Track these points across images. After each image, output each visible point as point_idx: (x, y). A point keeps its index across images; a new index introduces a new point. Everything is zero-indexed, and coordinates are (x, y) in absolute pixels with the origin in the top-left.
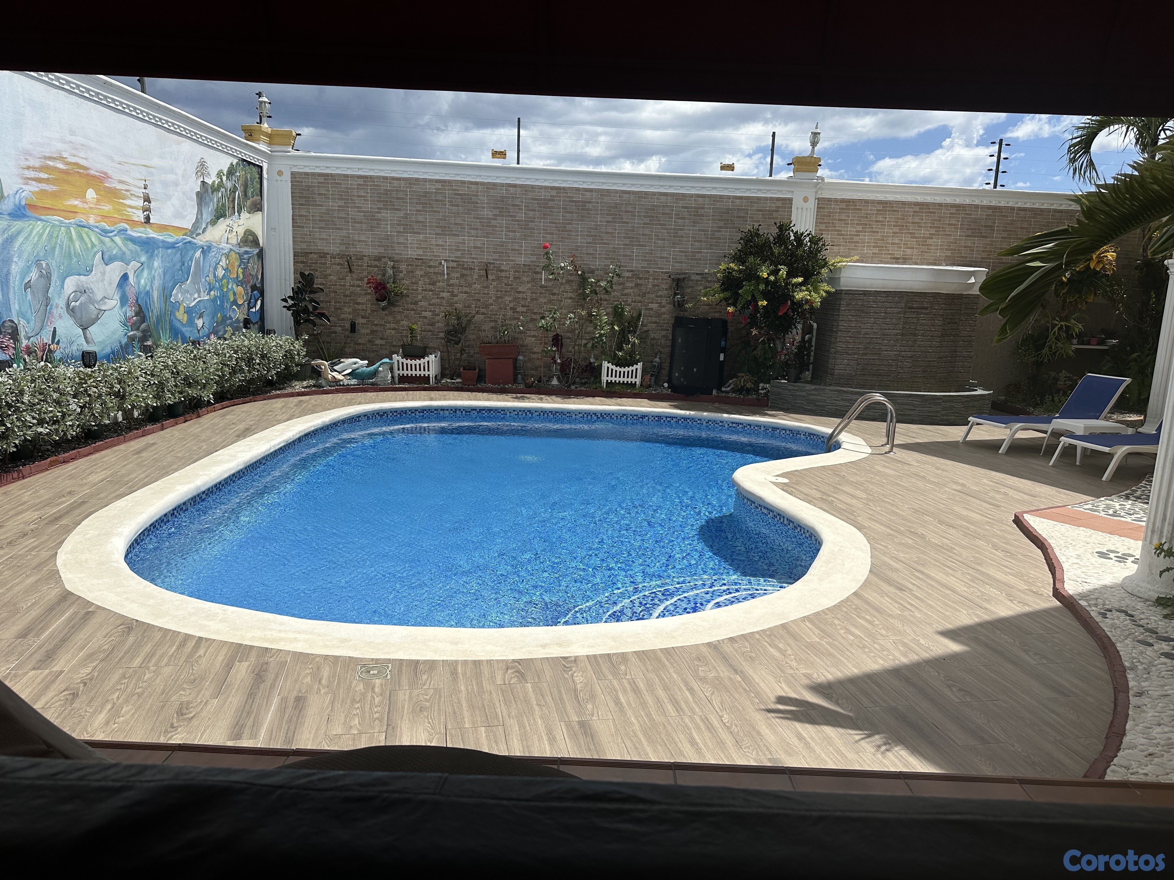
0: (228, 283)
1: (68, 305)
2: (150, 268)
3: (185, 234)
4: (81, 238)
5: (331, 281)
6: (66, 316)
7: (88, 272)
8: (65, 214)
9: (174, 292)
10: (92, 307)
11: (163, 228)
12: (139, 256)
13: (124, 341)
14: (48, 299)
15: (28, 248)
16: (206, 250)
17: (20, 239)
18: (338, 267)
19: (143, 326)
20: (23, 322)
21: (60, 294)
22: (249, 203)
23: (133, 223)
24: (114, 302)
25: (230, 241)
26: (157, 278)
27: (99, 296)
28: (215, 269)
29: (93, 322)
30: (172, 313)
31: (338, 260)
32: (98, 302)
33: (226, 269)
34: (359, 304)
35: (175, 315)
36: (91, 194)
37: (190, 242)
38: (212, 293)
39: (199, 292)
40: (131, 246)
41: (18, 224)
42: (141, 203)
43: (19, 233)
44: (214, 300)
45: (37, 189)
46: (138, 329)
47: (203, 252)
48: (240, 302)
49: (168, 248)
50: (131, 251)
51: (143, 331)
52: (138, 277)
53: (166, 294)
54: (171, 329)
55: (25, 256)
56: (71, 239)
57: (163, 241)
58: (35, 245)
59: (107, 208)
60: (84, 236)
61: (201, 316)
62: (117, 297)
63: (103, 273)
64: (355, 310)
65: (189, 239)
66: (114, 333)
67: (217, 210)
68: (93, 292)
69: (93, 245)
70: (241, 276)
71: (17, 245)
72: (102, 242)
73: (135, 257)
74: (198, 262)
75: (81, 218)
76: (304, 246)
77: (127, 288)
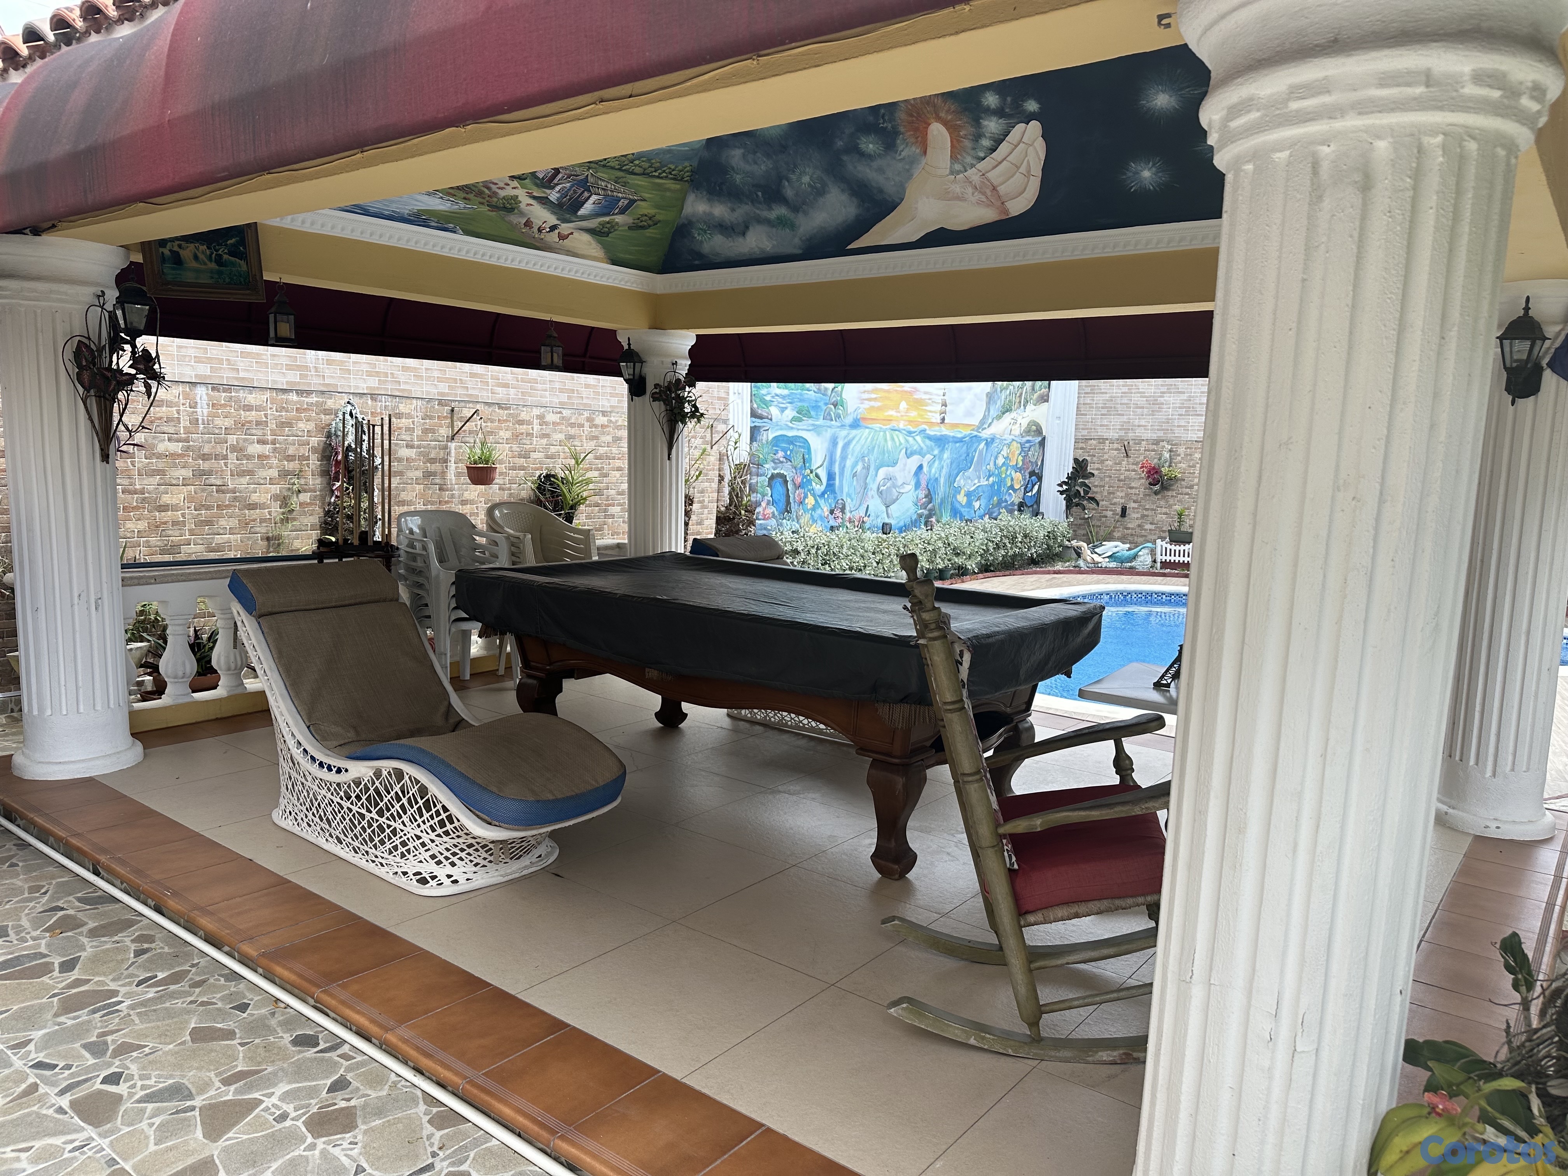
0: (1007, 470)
1: (878, 489)
2: (941, 459)
3: (973, 430)
4: (893, 439)
5: (1107, 466)
6: (876, 496)
7: (895, 464)
8: (884, 422)
9: (958, 479)
10: (894, 490)
11: (955, 426)
12: (933, 450)
13: (914, 517)
14: (866, 484)
15: (858, 448)
16: (989, 442)
17: (854, 442)
18: (1115, 452)
19: (930, 506)
20: (849, 500)
21: (874, 480)
22: (1036, 396)
23: (931, 424)
24: (910, 487)
25: (1013, 432)
26: (945, 467)
27: (900, 483)
28: (996, 458)
29: (894, 502)
30: (954, 496)
31: (1116, 446)
32: (899, 487)
33: (1006, 458)
34: (1131, 488)
35: (956, 498)
36: (903, 405)
37: (976, 436)
38: (991, 479)
39: (979, 478)
40: (928, 442)
41: (854, 432)
42: (939, 408)
43: (853, 438)
44: (992, 485)
45: (868, 406)
46: (925, 508)
47: (987, 444)
48: (1017, 487)
49: (957, 442)
50: (927, 446)
51: (930, 510)
52: (930, 467)
53: (951, 479)
54: (951, 509)
55: (855, 454)
56: (886, 440)
57: (954, 437)
58: (863, 446)
59: (913, 414)
60: (895, 437)
61: (979, 499)
62: (913, 483)
63: (905, 465)
64: (1127, 495)
65: (975, 433)
66: (907, 510)
67: (1003, 407)
68: (896, 479)
69: (901, 444)
70: (1020, 464)
71: (851, 446)
72: (907, 441)
73: (930, 450)
74: (981, 452)
75: (894, 424)
76: (1085, 433)
77: (921, 476)
